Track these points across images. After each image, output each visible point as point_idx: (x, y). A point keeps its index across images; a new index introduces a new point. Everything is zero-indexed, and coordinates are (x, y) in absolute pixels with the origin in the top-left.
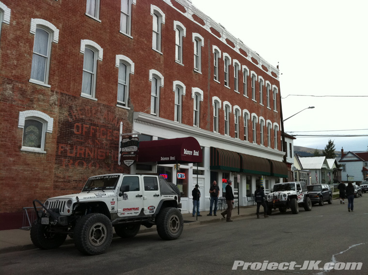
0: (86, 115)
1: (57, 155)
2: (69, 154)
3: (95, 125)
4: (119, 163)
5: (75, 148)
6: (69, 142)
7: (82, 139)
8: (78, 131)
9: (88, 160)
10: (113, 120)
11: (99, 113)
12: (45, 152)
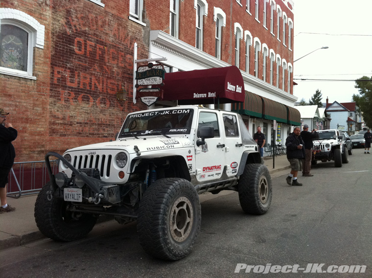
0: (89, 27)
1: (52, 84)
2: (69, 84)
3: (102, 43)
4: (135, 101)
5: (76, 75)
6: (68, 65)
7: (86, 62)
8: (80, 50)
9: (95, 95)
10: (125, 39)
11: (107, 26)
12: (35, 78)
